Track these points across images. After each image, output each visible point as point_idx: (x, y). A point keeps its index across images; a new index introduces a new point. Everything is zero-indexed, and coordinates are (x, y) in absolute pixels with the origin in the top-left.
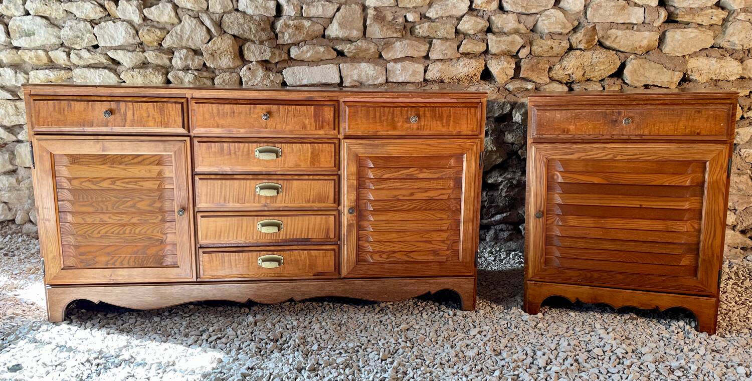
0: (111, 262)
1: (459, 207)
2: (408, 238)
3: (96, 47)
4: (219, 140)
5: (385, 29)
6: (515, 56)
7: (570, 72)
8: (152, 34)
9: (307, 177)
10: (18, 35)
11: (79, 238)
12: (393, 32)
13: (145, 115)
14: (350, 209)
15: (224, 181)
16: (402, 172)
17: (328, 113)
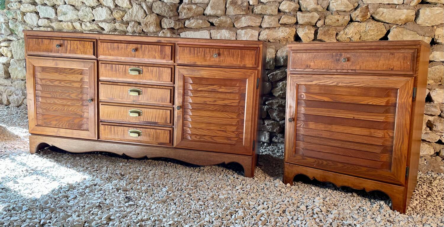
0: (58, 124)
1: (243, 112)
2: (212, 128)
3: (94, 20)
4: (111, 63)
5: (236, 9)
6: (315, 26)
7: (350, 36)
8: (118, 14)
9: (156, 87)
10: (60, 14)
11: (44, 111)
12: (241, 11)
13: (76, 47)
14: (177, 107)
15: (112, 86)
16: (209, 87)
17: (168, 50)
